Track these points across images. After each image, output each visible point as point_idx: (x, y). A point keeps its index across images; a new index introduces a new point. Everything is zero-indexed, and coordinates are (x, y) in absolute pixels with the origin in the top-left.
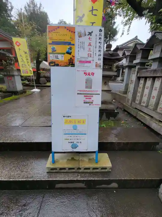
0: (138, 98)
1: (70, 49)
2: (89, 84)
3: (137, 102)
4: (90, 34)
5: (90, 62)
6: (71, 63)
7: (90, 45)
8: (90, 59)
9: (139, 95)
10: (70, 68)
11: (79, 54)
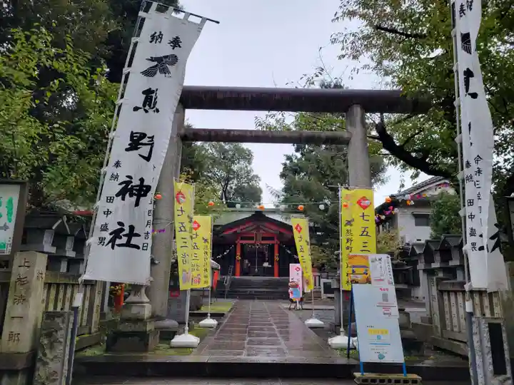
0: (448, 322)
1: (367, 271)
2: (385, 298)
3: (449, 329)
4: (380, 260)
5: (382, 280)
6: (368, 281)
7: (381, 267)
8: (382, 278)
9: (447, 316)
10: (368, 284)
11: (374, 274)
